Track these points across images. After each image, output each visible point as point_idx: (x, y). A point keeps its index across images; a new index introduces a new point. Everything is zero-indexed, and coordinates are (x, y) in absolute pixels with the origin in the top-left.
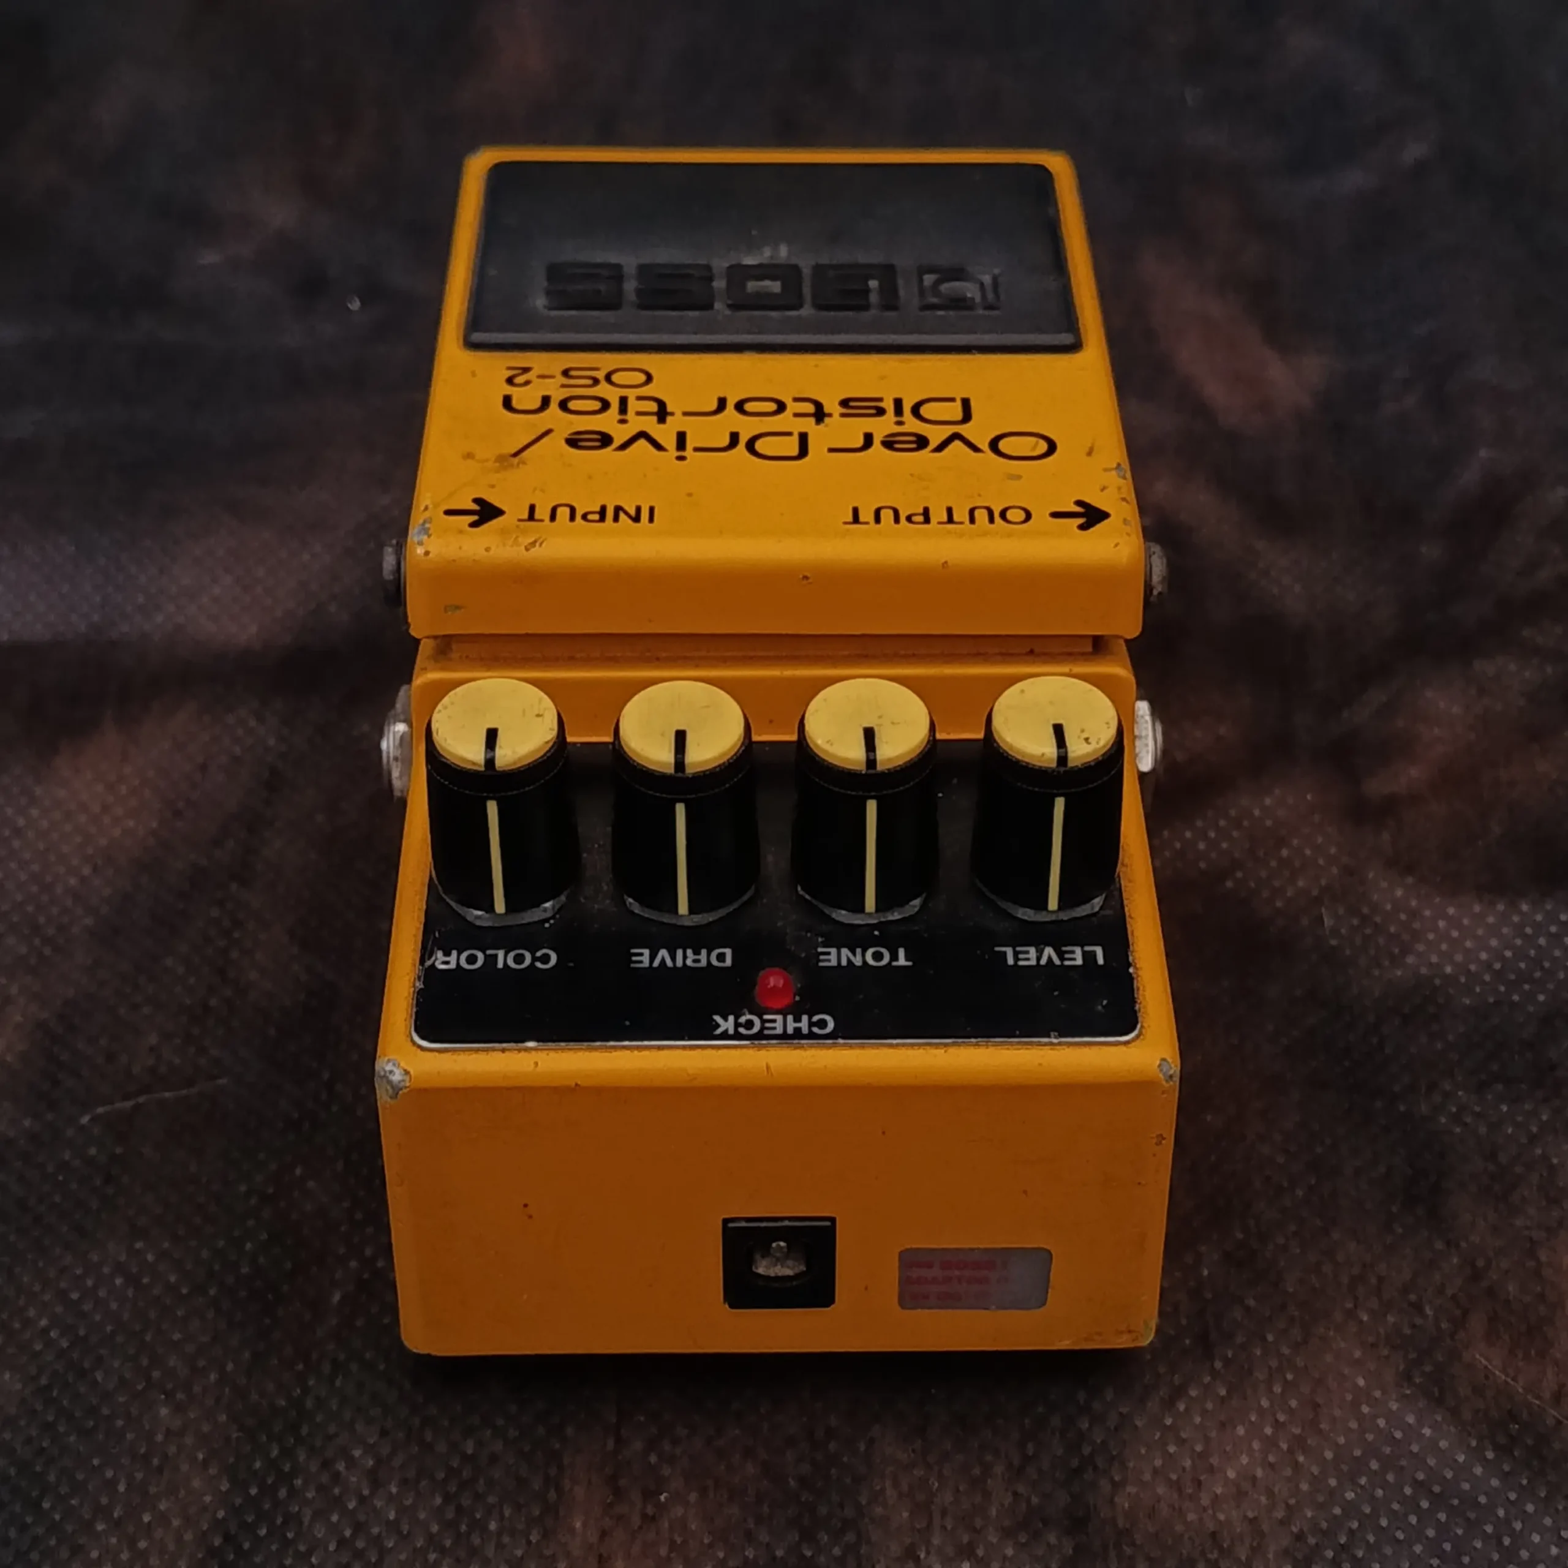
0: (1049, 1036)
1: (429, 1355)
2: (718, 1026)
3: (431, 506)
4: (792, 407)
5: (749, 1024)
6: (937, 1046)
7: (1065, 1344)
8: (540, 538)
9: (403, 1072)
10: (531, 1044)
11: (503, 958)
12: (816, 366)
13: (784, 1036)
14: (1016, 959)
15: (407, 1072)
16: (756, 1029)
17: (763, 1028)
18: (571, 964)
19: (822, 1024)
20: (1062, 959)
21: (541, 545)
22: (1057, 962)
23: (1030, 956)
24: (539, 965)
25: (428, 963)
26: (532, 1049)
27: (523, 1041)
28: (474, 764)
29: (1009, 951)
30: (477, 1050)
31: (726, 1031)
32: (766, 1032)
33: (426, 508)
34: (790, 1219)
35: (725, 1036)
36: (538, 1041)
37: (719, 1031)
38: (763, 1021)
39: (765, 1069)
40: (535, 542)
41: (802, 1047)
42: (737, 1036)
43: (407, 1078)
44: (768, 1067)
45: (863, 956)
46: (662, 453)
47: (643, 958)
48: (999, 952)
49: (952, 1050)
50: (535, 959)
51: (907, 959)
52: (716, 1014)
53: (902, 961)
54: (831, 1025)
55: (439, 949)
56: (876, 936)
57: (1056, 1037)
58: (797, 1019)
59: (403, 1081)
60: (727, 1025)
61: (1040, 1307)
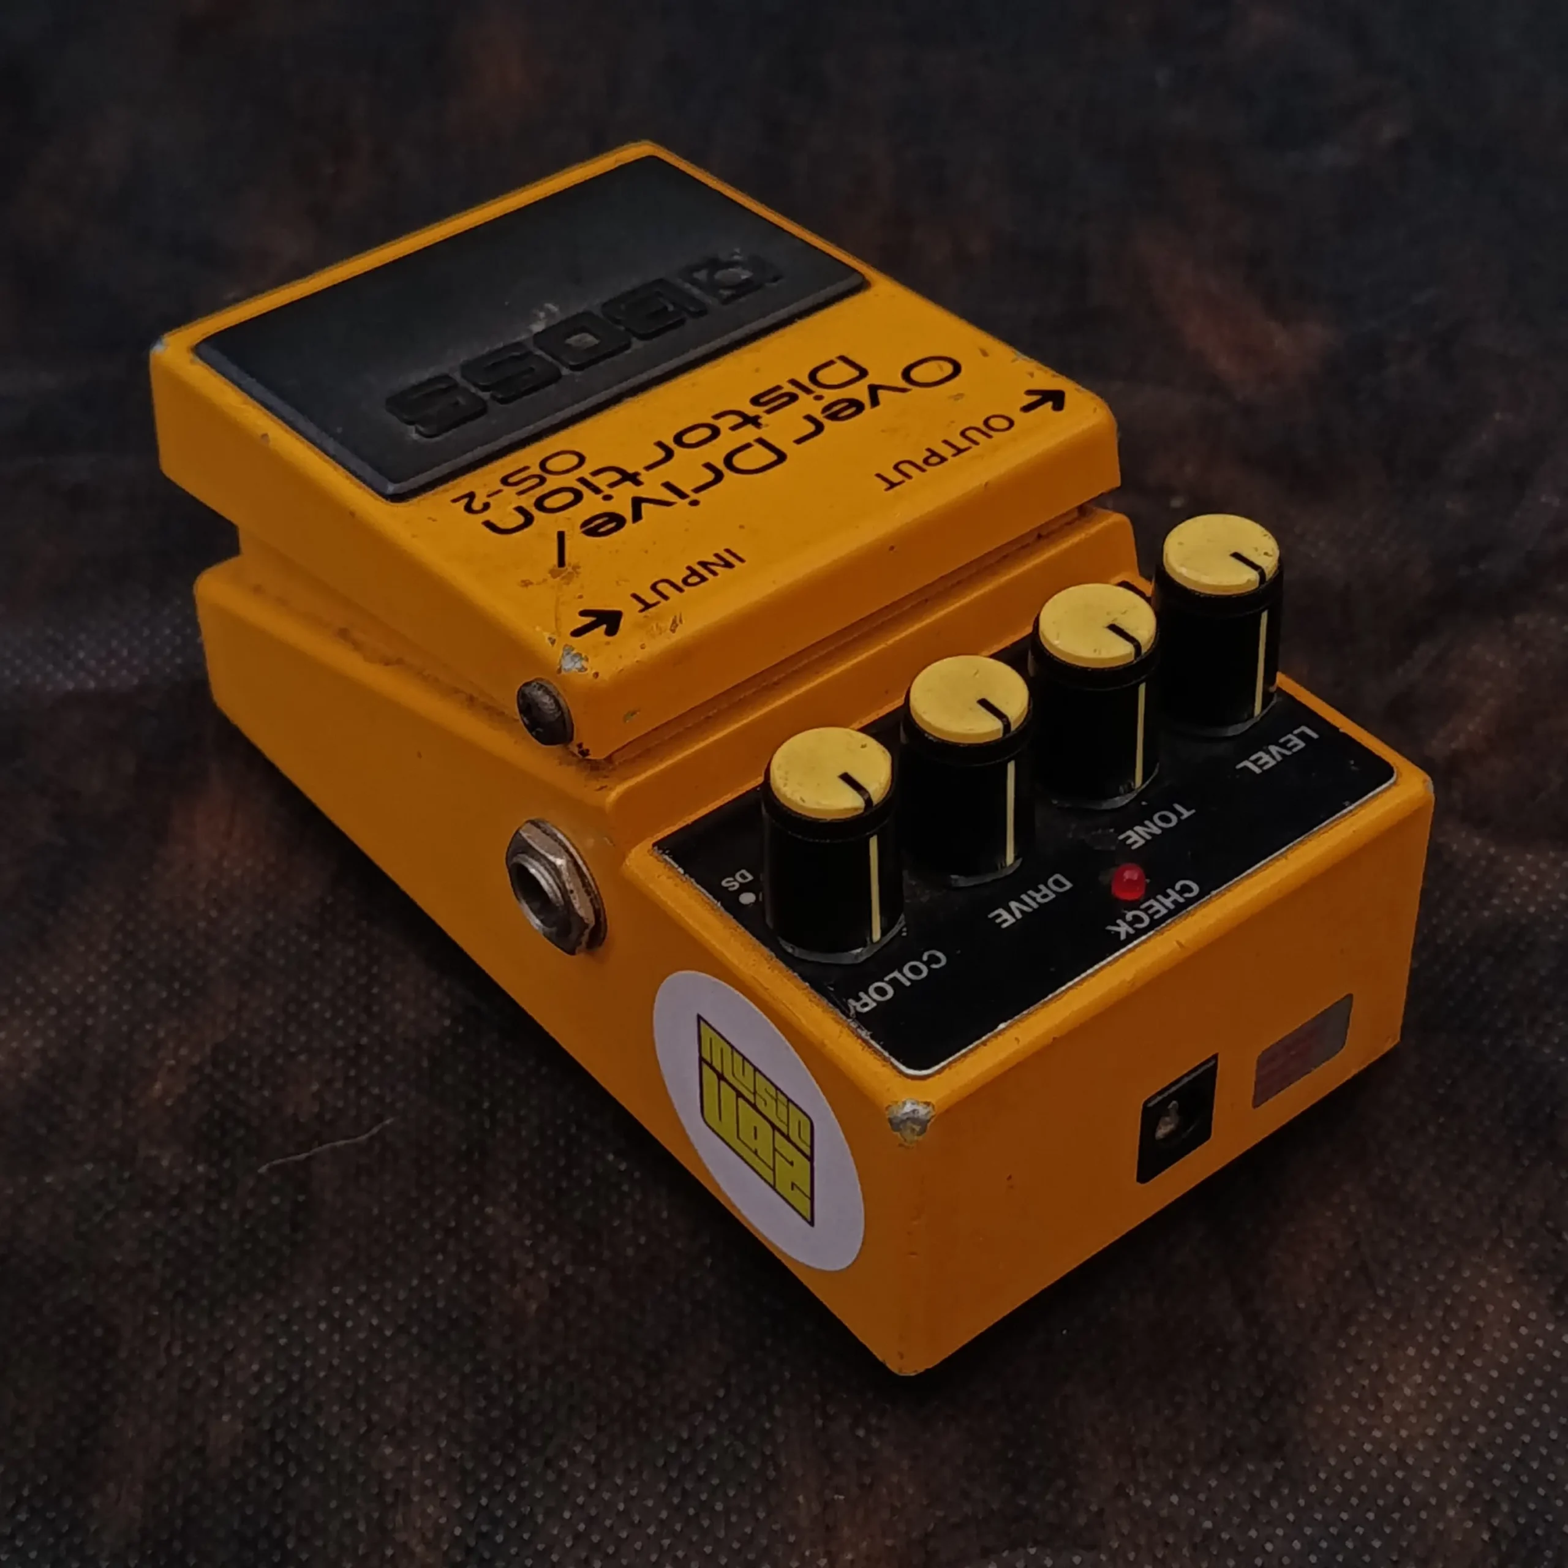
0: (1345, 807)
1: (927, 1370)
2: (1118, 933)
3: (554, 637)
4: (724, 424)
5: (1137, 919)
6: (1277, 859)
7: (1354, 1072)
8: (675, 617)
9: (925, 1106)
10: (1002, 1026)
11: (905, 976)
12: (694, 385)
13: (1171, 914)
14: (1261, 767)
15: (928, 1104)
16: (1147, 921)
17: (1151, 916)
18: (959, 952)
19: (1186, 889)
20: (1290, 749)
21: (681, 621)
22: (1288, 753)
23: (1267, 759)
24: (934, 966)
25: (852, 1012)
26: (1004, 1029)
27: (996, 1027)
28: (856, 809)
29: (1247, 763)
30: (965, 1055)
31: (1127, 933)
32: (1156, 917)
33: (553, 642)
34: (1187, 1075)
35: (1130, 938)
36: (1005, 1021)
37: (1123, 937)
38: (1146, 910)
39: (1178, 946)
40: (674, 622)
41: (1189, 914)
42: (1140, 933)
43: (930, 1108)
44: (1179, 943)
45: (1156, 825)
46: (674, 506)
47: (1006, 919)
48: (1242, 768)
49: (1291, 856)
50: (927, 964)
51: (1188, 809)
52: (1107, 926)
53: (1186, 814)
54: (1196, 888)
55: (848, 999)
56: (1145, 806)
57: (1350, 805)
58: (1167, 896)
59: (929, 1112)
60: (1123, 929)
61: (1342, 1047)
